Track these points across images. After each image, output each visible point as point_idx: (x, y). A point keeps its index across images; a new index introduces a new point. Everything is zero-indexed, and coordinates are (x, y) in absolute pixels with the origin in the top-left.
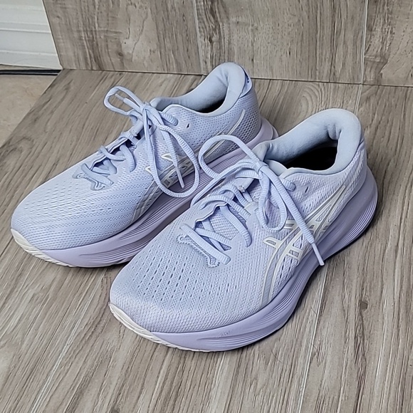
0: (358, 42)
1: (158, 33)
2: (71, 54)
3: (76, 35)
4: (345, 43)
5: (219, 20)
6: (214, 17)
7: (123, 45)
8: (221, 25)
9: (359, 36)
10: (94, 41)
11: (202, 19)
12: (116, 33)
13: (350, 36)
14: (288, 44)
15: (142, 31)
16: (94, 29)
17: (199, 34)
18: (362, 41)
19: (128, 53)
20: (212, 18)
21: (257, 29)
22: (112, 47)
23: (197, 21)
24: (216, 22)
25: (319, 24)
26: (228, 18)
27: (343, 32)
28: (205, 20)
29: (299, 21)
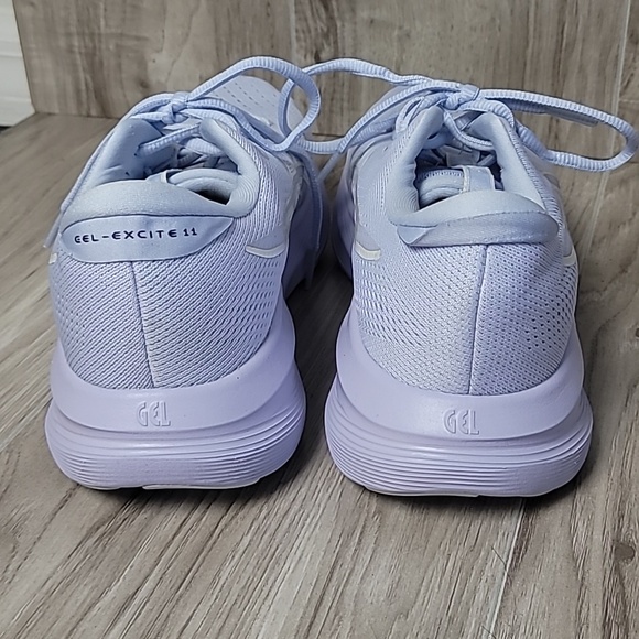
0: (609, 69)
1: (217, 41)
2: (51, 81)
3: (62, 43)
4: (582, 69)
5: (336, 14)
6: (326, 7)
7: (151, 65)
8: (339, 24)
9: (612, 56)
10: (94, 54)
11: (304, 13)
12: (138, 38)
13: (593, 54)
14: (467, 70)
15: (188, 35)
16: (97, 31)
17: (295, 45)
18: (616, 65)
19: (159, 82)
20: (322, 10)
21: (408, 36)
22: (129, 69)
23: (293, 17)
24: (331, 18)
25: (531, 28)
26: (353, 10)
27: (579, 47)
28: (309, 14)
29: (493, 19)
